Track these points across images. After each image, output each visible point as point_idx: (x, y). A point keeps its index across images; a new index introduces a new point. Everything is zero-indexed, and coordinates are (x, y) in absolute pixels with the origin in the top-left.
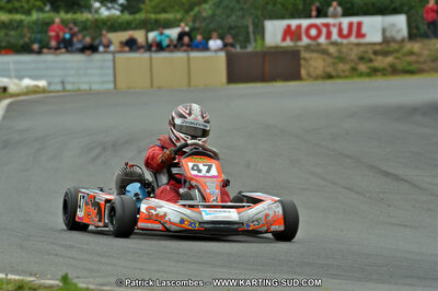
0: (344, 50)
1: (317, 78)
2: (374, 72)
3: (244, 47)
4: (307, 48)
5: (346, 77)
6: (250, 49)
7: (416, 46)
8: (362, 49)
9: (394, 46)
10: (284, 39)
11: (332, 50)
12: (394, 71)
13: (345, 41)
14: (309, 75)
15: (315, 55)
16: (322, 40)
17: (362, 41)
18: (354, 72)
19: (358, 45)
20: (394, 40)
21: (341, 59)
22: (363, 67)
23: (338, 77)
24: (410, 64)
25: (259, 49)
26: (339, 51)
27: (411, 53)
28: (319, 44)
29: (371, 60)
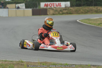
0: (57, 9)
1: (51, 15)
2: (63, 14)
3: (36, 8)
4: (49, 8)
5: (57, 15)
6: (37, 8)
7: (72, 8)
8: (61, 9)
9: (67, 8)
10: (44, 6)
11: (54, 9)
12: (67, 13)
13: (57, 7)
14: (50, 14)
15: (51, 10)
16: (52, 7)
17: (61, 7)
18: (59, 14)
19: (60, 8)
20: (67, 7)
21: (56, 11)
22: (61, 13)
23: (56, 14)
24: (71, 12)
25: (39, 8)
26: (56, 9)
27: (71, 10)
28: (52, 8)
29: (62, 11)
